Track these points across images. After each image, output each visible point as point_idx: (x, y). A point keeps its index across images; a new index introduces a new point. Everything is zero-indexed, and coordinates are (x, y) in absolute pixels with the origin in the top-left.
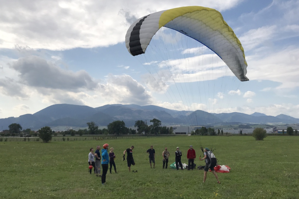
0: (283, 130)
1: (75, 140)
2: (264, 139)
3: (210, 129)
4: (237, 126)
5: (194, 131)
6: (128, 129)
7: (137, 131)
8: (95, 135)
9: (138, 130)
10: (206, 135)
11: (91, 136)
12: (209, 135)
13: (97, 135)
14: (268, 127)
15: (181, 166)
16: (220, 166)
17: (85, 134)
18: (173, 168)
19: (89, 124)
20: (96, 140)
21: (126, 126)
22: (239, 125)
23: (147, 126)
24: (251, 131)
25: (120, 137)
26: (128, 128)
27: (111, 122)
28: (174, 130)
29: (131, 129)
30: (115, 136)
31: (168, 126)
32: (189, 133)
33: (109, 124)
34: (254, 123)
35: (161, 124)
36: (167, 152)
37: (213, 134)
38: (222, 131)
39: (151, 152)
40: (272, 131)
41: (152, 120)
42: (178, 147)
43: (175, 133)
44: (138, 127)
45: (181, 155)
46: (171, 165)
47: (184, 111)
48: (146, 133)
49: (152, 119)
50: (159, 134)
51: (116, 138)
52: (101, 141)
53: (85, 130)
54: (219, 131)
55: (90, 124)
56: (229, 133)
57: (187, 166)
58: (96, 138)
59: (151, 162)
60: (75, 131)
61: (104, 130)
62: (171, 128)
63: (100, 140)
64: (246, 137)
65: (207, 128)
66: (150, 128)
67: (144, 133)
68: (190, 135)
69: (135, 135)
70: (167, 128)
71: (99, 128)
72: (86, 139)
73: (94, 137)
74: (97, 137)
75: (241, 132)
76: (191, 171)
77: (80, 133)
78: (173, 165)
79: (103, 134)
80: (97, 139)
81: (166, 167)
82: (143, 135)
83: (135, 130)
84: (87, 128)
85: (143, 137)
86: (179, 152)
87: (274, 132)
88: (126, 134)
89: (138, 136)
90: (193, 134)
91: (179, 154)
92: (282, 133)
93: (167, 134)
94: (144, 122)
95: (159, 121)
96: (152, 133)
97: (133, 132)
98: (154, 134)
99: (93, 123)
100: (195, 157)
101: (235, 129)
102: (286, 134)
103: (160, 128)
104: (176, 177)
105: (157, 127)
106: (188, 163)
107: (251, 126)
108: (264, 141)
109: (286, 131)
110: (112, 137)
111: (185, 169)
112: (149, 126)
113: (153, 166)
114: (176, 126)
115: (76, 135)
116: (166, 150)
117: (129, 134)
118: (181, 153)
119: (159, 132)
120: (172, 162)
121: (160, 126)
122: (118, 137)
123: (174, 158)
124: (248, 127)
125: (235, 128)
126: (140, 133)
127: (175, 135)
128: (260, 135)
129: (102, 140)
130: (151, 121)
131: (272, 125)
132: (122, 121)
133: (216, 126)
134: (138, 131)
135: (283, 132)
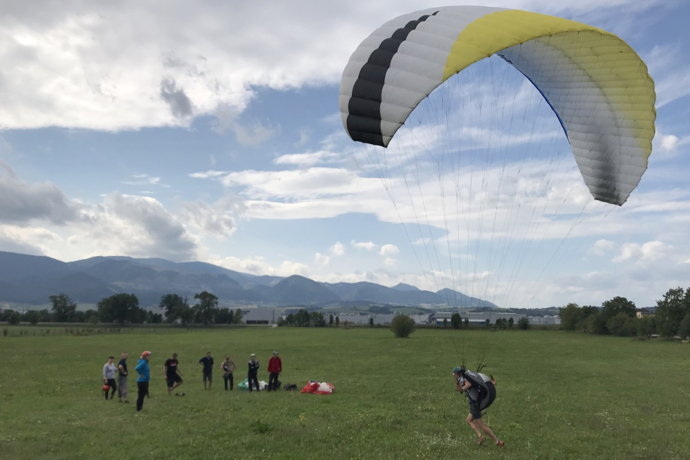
0: (446, 319)
1: (21, 334)
2: (411, 335)
3: (315, 314)
4: (367, 308)
5: (284, 318)
6: (145, 311)
7: (164, 318)
8: (69, 323)
9: (167, 314)
10: (307, 326)
11: (62, 326)
12: (312, 326)
13: (72, 323)
14: (422, 311)
15: (257, 385)
16: (319, 383)
17: (44, 321)
18: (243, 389)
19: (54, 300)
20: (73, 335)
21: (140, 307)
22: (371, 307)
23: (186, 306)
24: (388, 319)
25: (127, 329)
26: (144, 309)
27: (108, 296)
28: (244, 316)
29: (151, 312)
30: (115, 326)
31: (233, 306)
32: (273, 322)
33: (101, 301)
34: (398, 304)
35: (217, 303)
36: (229, 362)
37: (322, 324)
38: (337, 318)
39: (208, 363)
40: (428, 321)
41: (199, 294)
42: (253, 355)
43: (245, 322)
44: (169, 308)
45: (258, 368)
46: (240, 385)
47: (267, 276)
48: (183, 321)
49: (199, 292)
50: (211, 323)
51: (119, 331)
52: (84, 337)
53: (44, 312)
54: (331, 318)
55: (58, 299)
56: (351, 323)
57: (266, 385)
58: (71, 332)
59: (205, 380)
60: (18, 314)
61: (90, 313)
62: (239, 311)
63: (81, 335)
64: (380, 331)
65: (309, 312)
66: (192, 311)
67: (179, 321)
68: (275, 326)
69: (159, 324)
70: (229, 311)
71: (77, 309)
72: (48, 332)
73: (68, 328)
74: (75, 329)
75: (372, 320)
76: (272, 394)
77: (32, 318)
78: (244, 384)
79: (87, 322)
80: (75, 332)
81: (231, 388)
82: (177, 326)
83: (160, 315)
84: (49, 307)
85: (178, 329)
86: (254, 363)
87: (430, 322)
88: (139, 322)
89: (166, 327)
90: (281, 324)
91: (254, 365)
92: (443, 326)
93: (229, 323)
94: (181, 298)
95: (212, 297)
96: (198, 321)
97: (156, 319)
98: (200, 324)
99: (65, 297)
100: (281, 370)
101: (362, 314)
102: (450, 326)
103: (216, 311)
104: (249, 402)
105: (209, 310)
106: (268, 380)
107: (391, 310)
108: (409, 340)
109: (449, 320)
110: (109, 329)
111: (263, 390)
112: (191, 306)
113: (208, 386)
114: (249, 307)
115: (21, 323)
116: (228, 359)
117: (147, 323)
118: (258, 363)
119: (213, 320)
120: (242, 379)
121: (215, 307)
122: (122, 330)
123: (246, 372)
124: (385, 310)
125: (362, 312)
126: (170, 321)
127: (245, 327)
128: (403, 327)
129: (86, 335)
130: (197, 296)
131: (428, 308)
132: (133, 295)
133: (327, 308)
134: (166, 316)
135: (445, 321)
